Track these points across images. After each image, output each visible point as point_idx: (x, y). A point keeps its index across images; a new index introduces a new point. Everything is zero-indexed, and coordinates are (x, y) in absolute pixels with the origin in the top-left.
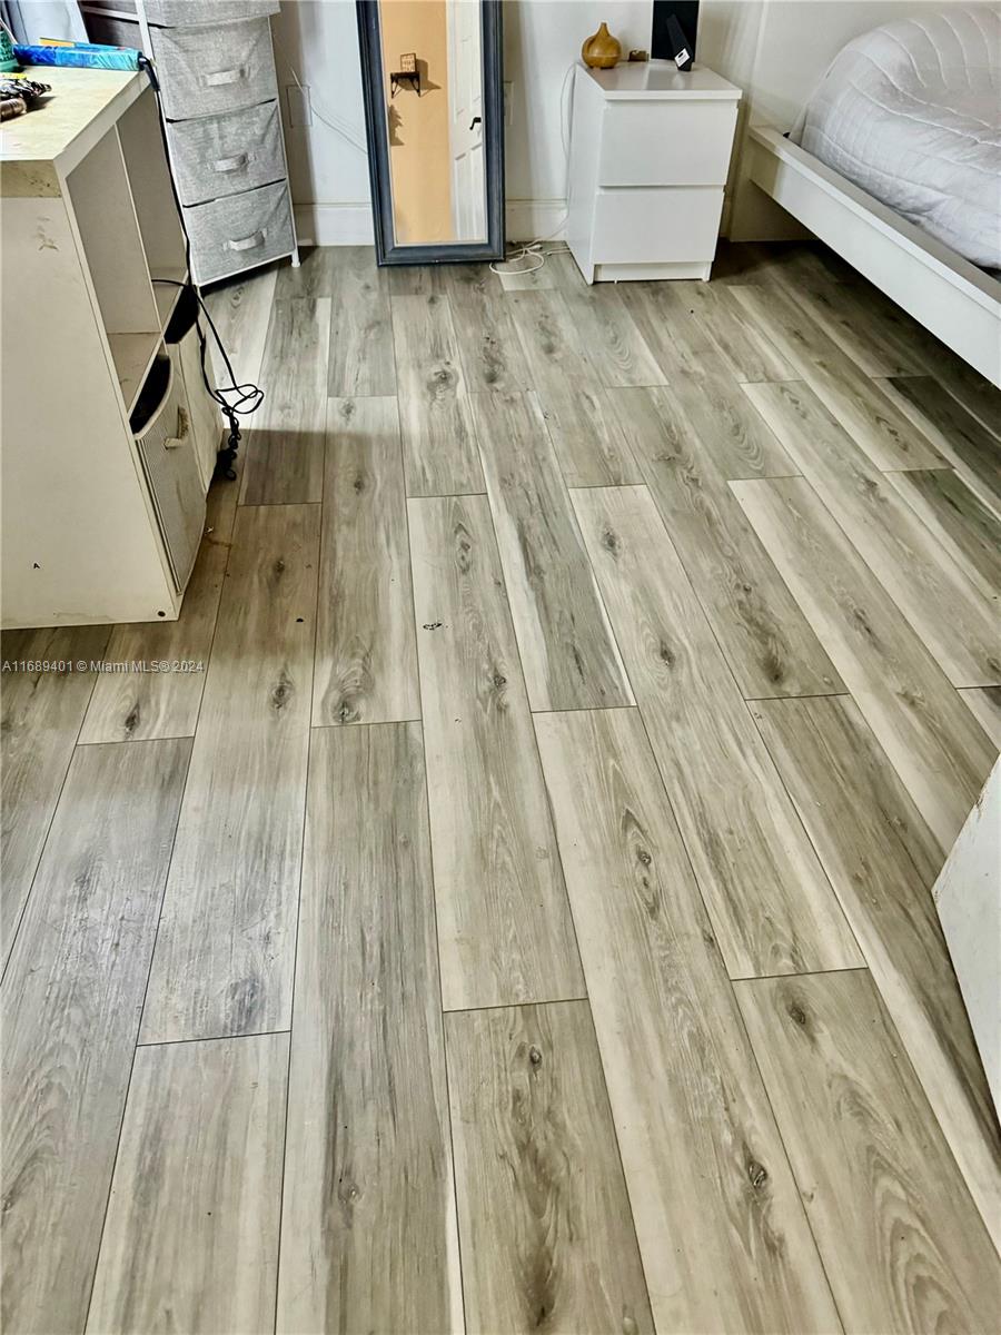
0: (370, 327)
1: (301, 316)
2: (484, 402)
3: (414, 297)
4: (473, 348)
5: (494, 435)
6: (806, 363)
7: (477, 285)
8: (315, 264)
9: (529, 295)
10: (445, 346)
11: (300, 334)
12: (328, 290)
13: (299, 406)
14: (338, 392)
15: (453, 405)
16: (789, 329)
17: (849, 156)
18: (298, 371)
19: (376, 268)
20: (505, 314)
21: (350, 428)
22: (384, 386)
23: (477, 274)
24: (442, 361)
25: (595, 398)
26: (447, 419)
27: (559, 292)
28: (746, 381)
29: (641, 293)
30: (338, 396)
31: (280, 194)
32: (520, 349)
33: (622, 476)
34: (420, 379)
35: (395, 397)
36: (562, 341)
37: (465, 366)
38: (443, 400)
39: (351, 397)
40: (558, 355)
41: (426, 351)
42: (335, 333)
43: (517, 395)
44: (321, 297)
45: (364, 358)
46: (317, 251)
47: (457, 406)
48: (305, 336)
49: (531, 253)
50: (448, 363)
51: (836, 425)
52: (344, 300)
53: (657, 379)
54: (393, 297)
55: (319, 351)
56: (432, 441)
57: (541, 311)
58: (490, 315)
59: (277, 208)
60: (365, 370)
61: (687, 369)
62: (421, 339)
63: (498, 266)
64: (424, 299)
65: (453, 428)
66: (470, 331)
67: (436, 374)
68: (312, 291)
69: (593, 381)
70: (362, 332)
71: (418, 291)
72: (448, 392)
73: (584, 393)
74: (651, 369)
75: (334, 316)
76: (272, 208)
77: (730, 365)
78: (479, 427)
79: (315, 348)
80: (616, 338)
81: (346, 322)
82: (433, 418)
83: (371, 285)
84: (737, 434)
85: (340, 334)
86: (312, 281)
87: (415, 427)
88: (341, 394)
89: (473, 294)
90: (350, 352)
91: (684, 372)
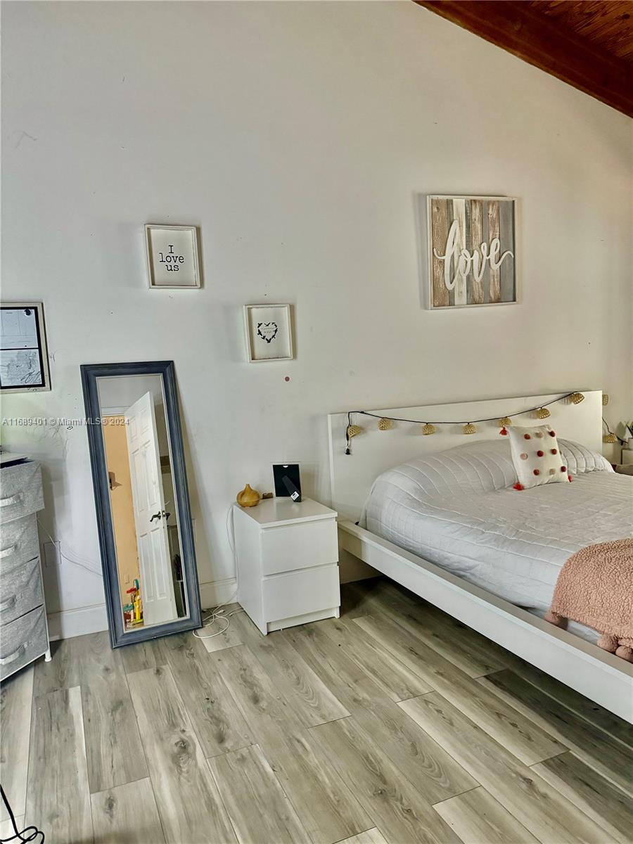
0: (114, 710)
1: (57, 710)
2: (222, 767)
3: (143, 672)
4: (199, 711)
5: (239, 801)
6: (428, 674)
7: (188, 651)
8: (63, 656)
9: (227, 652)
10: (177, 714)
11: (58, 729)
12: (76, 678)
13: (65, 811)
14: (99, 786)
15: (198, 774)
16: (405, 647)
17: (404, 537)
18: (61, 770)
19: (111, 650)
20: (214, 673)
21: (115, 827)
22: (136, 770)
23: (185, 641)
24: (178, 730)
25: (303, 740)
26: (196, 793)
27: (246, 646)
28: (400, 700)
29: (302, 636)
30: (99, 791)
31: (39, 615)
32: (234, 704)
33: (354, 822)
34: (165, 752)
35: (148, 779)
36: (262, 690)
37: (197, 730)
38: (188, 772)
39: (110, 789)
40: (263, 704)
41: (163, 723)
42: (88, 720)
43: (245, 752)
44: (71, 687)
45: (115, 742)
46: (63, 644)
47: (201, 775)
48: (63, 730)
49: (219, 617)
50: (184, 731)
51: (476, 727)
52: (89, 685)
53: (342, 713)
54: (128, 675)
55: (76, 743)
56: (189, 822)
57: (239, 666)
58: (203, 676)
59: (36, 625)
60: (118, 756)
61: (356, 697)
62: (157, 711)
63: (198, 631)
64: (152, 671)
65: (203, 801)
66: (193, 695)
67: (176, 744)
68: (64, 682)
69: (296, 723)
70: (110, 714)
71: (145, 666)
72: (190, 761)
73: (294, 737)
74: (333, 703)
75: (84, 703)
76: (32, 627)
77: (383, 687)
78: (224, 794)
79: (73, 740)
80: (298, 679)
81: (95, 706)
82: (183, 794)
83: (110, 667)
84: (417, 754)
85: (91, 721)
86: (63, 673)
87: (172, 811)
88: (101, 789)
89: (187, 661)
90: (102, 737)
91: (355, 700)
